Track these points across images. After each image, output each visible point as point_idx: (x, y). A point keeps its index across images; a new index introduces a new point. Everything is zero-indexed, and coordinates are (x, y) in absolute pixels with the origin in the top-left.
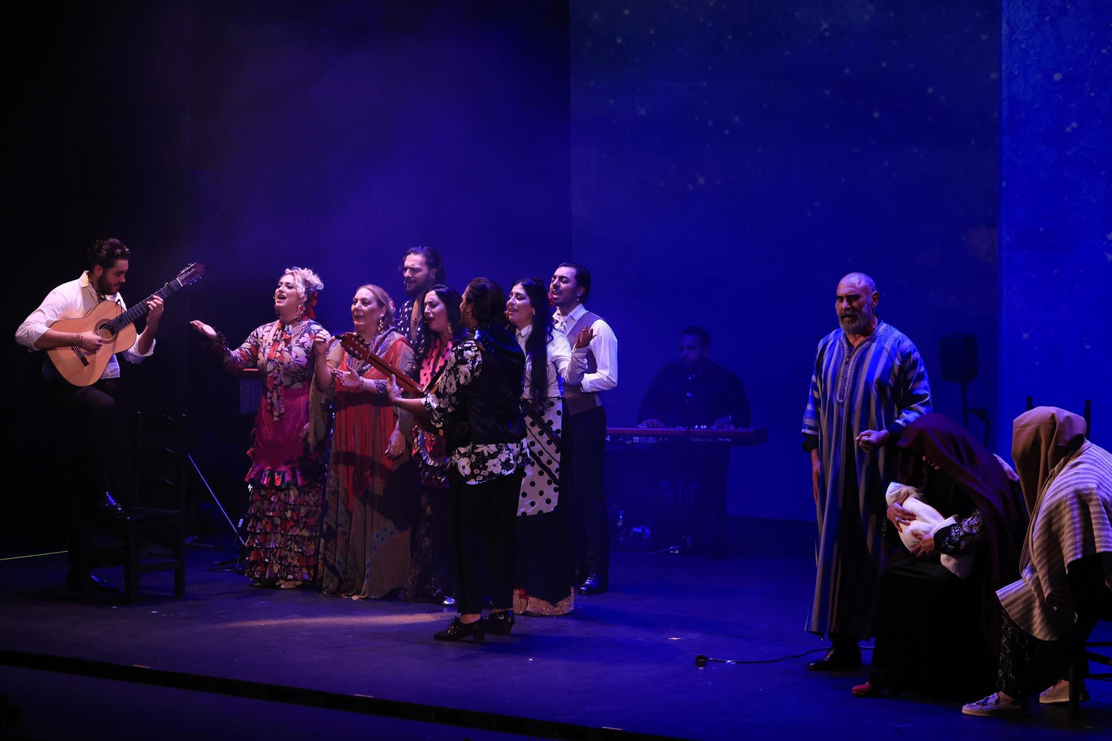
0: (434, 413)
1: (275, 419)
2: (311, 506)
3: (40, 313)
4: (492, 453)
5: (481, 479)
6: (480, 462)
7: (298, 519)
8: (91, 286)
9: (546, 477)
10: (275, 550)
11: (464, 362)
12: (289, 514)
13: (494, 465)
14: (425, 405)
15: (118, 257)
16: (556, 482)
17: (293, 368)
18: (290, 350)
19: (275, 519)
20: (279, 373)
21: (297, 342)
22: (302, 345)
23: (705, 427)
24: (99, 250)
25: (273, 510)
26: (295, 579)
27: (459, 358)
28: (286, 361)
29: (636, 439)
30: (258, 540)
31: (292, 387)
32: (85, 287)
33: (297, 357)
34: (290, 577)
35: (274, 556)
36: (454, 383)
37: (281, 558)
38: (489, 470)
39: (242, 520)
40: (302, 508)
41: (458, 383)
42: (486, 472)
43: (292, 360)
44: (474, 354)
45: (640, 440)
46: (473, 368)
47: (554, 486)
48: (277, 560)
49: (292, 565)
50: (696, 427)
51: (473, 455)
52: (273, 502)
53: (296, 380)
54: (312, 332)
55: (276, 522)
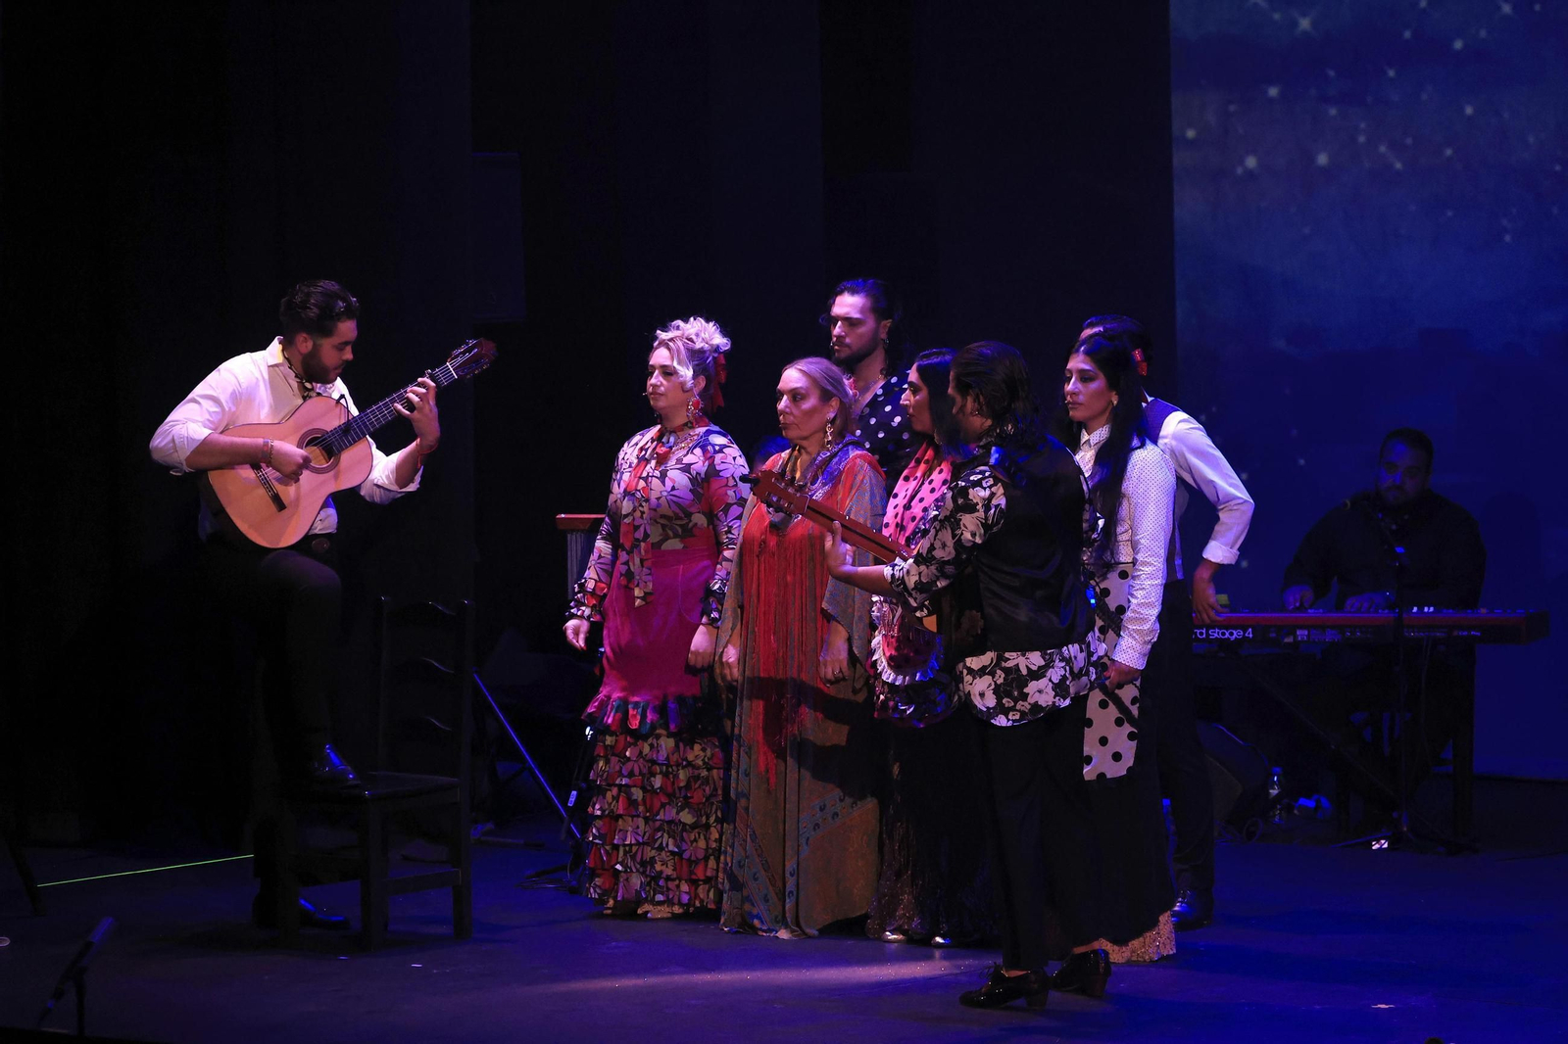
0: (910, 595)
1: (638, 602)
2: (698, 768)
3: (192, 405)
4: (1034, 668)
5: (1017, 717)
6: (1013, 685)
7: (674, 790)
8: (287, 364)
9: (1113, 711)
10: (634, 849)
11: (970, 508)
12: (657, 782)
13: (1040, 691)
14: (892, 583)
15: (339, 317)
16: (1132, 721)
17: (665, 510)
18: (663, 477)
19: (633, 790)
20: (642, 517)
21: (679, 461)
22: (686, 469)
23: (1432, 609)
24: (304, 306)
25: (631, 775)
26: (669, 902)
27: (960, 501)
28: (653, 496)
29: (1302, 634)
30: (598, 830)
31: (664, 547)
32: (276, 365)
33: (673, 488)
34: (659, 897)
35: (633, 858)
36: (950, 543)
37: (643, 863)
38: (1031, 700)
39: (574, 793)
40: (681, 772)
41: (959, 544)
42: (1026, 704)
43: (665, 494)
44: (987, 493)
45: (1308, 636)
46: (986, 518)
47: (1128, 728)
48: (638, 866)
49: (664, 875)
50: (1415, 609)
51: (999, 672)
52: (629, 759)
53: (671, 533)
54: (710, 448)
55: (634, 797)
